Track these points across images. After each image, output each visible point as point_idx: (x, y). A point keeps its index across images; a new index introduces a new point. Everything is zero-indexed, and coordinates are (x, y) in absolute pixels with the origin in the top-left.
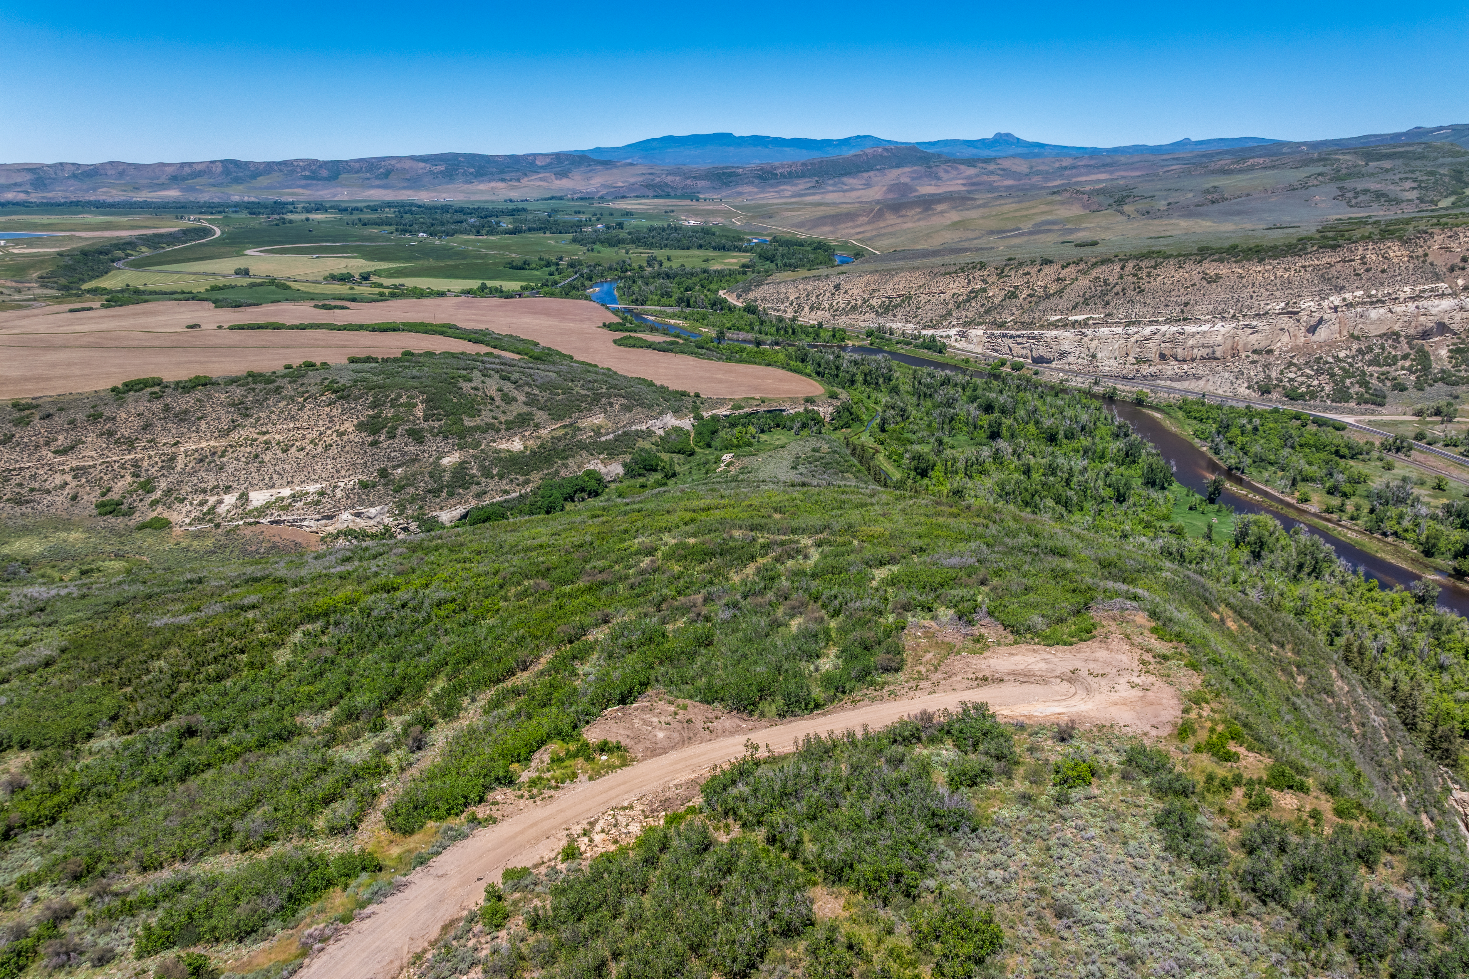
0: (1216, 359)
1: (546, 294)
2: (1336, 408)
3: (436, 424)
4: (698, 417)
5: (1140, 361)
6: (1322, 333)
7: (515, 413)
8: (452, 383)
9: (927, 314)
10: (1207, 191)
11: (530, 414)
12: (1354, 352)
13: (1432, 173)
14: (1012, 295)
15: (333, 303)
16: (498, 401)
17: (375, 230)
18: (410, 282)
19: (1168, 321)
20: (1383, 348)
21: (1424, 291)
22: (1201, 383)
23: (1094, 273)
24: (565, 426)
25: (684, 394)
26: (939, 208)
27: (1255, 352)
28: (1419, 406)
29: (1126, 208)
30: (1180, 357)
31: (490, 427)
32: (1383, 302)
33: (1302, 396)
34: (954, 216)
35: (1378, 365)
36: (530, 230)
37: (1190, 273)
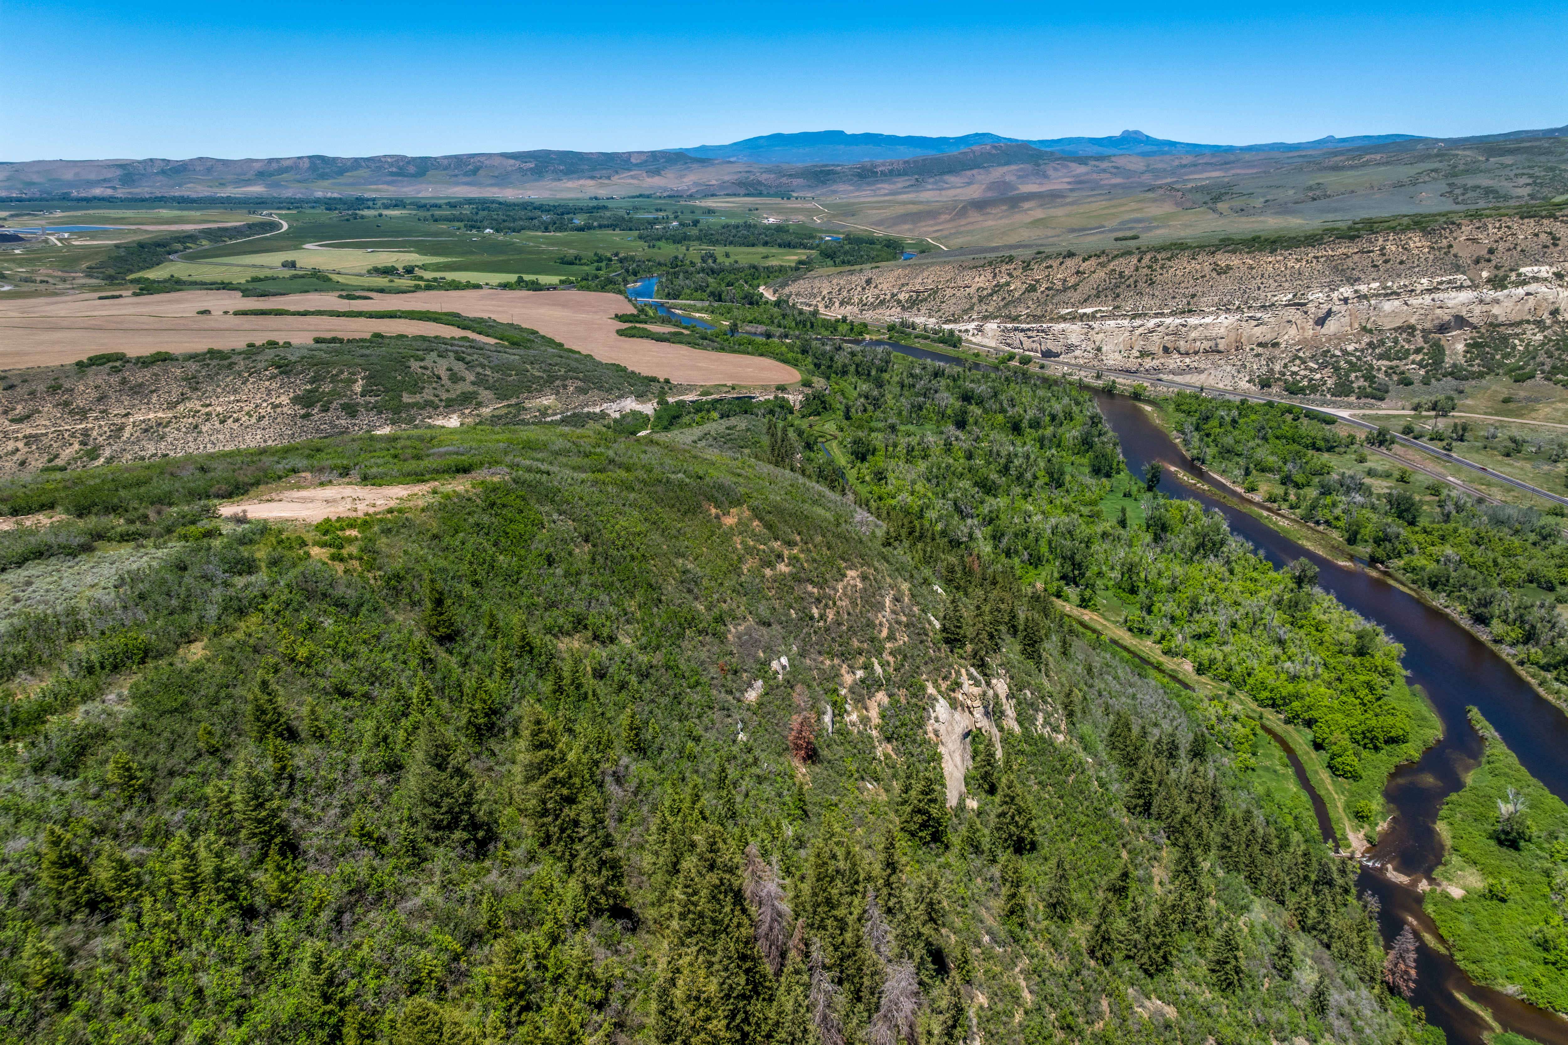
0: (1219, 352)
1: (582, 288)
2: (1334, 403)
3: (373, 400)
4: (662, 402)
5: (1143, 354)
6: (1332, 326)
7: (458, 392)
8: (402, 362)
9: (949, 308)
10: (1310, 188)
11: (475, 393)
12: (1363, 345)
13: (1552, 169)
14: (1032, 289)
15: (358, 294)
16: (445, 381)
17: (443, 226)
18: (450, 276)
19: (1173, 314)
20: (1396, 342)
21: (1441, 283)
22: (1203, 377)
23: (1111, 266)
24: (509, 406)
25: (654, 380)
26: (1026, 205)
27: (1260, 345)
28: (1416, 400)
29: (1220, 206)
30: (1182, 350)
31: (428, 404)
32: (1398, 294)
33: (1302, 390)
34: (1039, 214)
35: (1389, 359)
36: (600, 227)
37: (1204, 264)
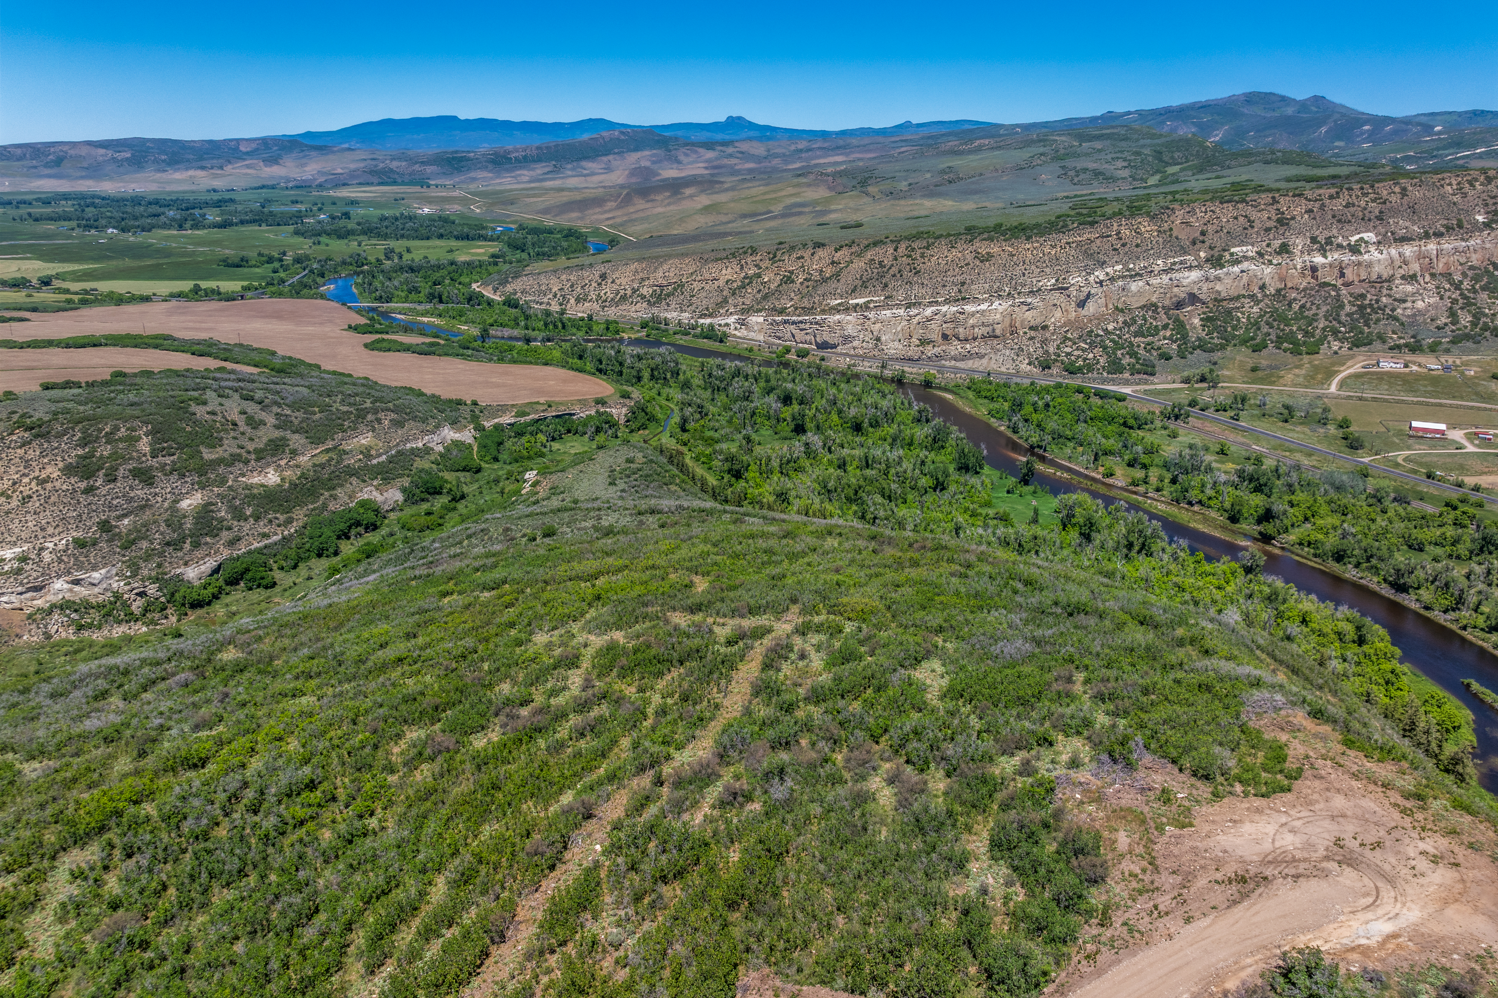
0: (996, 337)
1: (273, 295)
2: (1113, 380)
3: (168, 460)
4: (479, 428)
5: (923, 342)
6: (1091, 308)
7: (265, 440)
8: (181, 407)
9: (702, 302)
10: (943, 172)
11: (283, 439)
12: (1121, 324)
13: (1138, 153)
14: (788, 280)
15: (8, 314)
16: (243, 427)
17: (51, 227)
18: (104, 286)
19: (947, 302)
20: (1145, 320)
21: (1174, 263)
22: (985, 361)
23: (869, 255)
24: (328, 451)
25: (459, 402)
26: (688, 191)
27: (1031, 328)
28: (1186, 374)
29: (870, 189)
30: (962, 337)
31: (235, 458)
32: (1141, 275)
33: (1080, 370)
34: (704, 200)
35: (1143, 336)
36: (242, 222)
37: (963, 252)
